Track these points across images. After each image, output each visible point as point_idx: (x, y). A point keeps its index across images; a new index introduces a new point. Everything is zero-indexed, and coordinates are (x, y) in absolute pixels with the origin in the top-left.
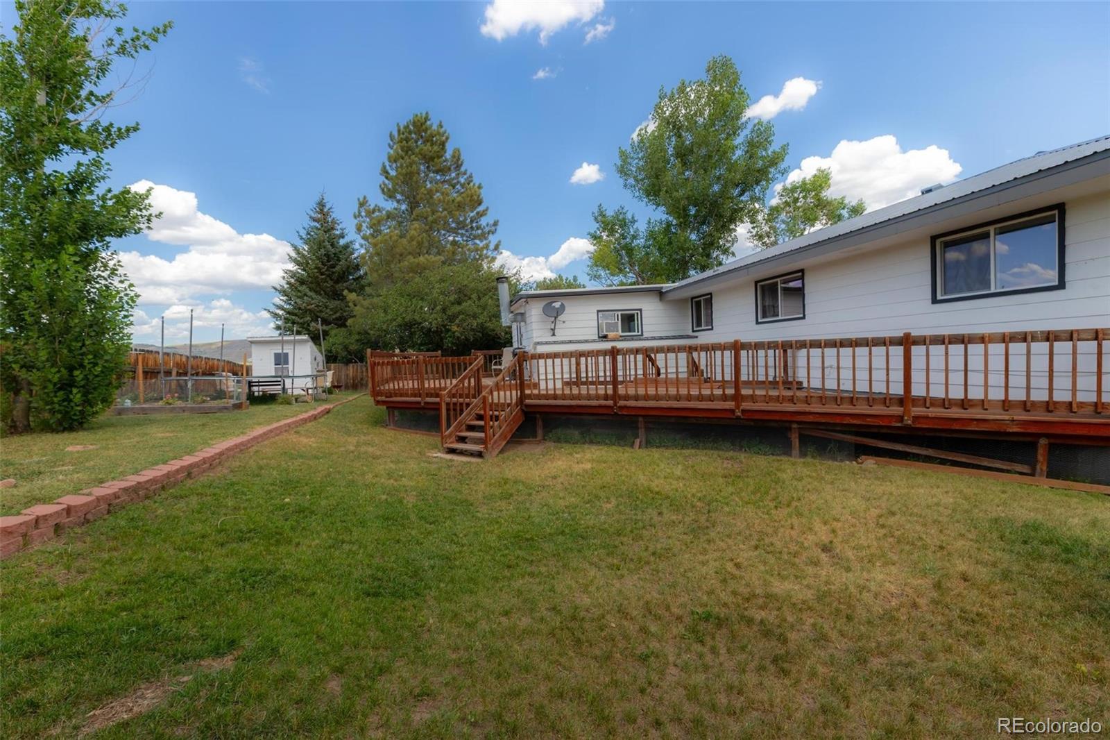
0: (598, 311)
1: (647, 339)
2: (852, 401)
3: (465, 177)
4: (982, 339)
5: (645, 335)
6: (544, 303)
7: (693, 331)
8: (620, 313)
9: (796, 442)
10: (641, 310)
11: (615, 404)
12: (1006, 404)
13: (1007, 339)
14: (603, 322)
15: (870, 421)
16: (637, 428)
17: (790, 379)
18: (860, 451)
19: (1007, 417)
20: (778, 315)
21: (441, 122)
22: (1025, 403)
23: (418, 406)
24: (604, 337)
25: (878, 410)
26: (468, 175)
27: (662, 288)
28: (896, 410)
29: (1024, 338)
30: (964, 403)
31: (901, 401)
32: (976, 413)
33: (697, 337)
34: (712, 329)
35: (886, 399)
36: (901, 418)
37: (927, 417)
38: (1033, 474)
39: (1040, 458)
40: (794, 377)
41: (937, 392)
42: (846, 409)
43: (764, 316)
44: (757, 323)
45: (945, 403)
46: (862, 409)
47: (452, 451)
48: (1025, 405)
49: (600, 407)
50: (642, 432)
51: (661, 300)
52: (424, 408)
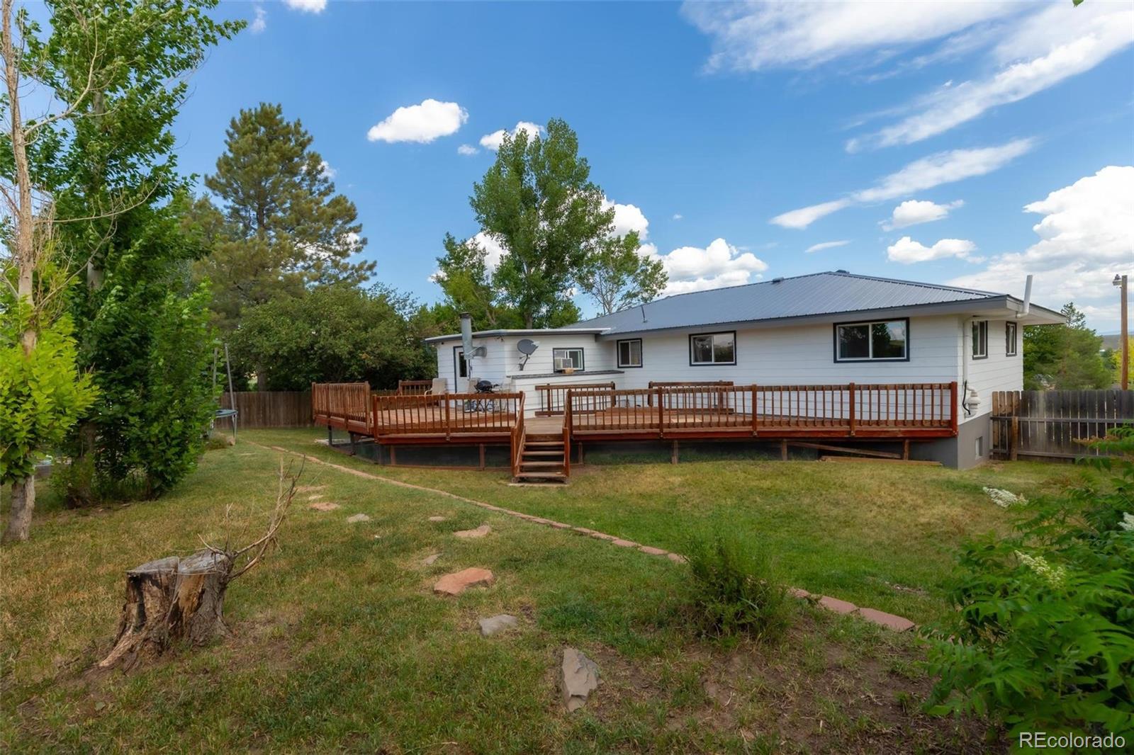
0: (554, 349)
1: (588, 374)
2: (780, 423)
3: (326, 185)
4: (886, 387)
5: (586, 370)
6: (518, 341)
7: (619, 367)
8: (568, 351)
9: (785, 450)
10: (582, 349)
11: (662, 431)
12: (896, 422)
13: (896, 387)
14: (560, 359)
15: (833, 435)
16: (673, 449)
17: (725, 407)
18: (821, 454)
19: (897, 429)
20: (711, 360)
21: (299, 120)
22: (904, 421)
23: (443, 441)
24: (560, 372)
25: (837, 428)
26: (329, 184)
27: (601, 331)
28: (845, 428)
29: (904, 387)
30: (878, 423)
31: (850, 422)
32: (883, 428)
33: (623, 372)
34: (641, 367)
35: (840, 422)
36: (849, 432)
37: (862, 431)
38: (901, 459)
39: (906, 450)
40: (727, 405)
41: (866, 417)
42: (819, 428)
43: (696, 360)
44: (691, 365)
45: (869, 423)
46: (828, 428)
47: (522, 480)
48: (904, 423)
49: (648, 434)
50: (676, 452)
51: (596, 341)
52: (448, 443)
